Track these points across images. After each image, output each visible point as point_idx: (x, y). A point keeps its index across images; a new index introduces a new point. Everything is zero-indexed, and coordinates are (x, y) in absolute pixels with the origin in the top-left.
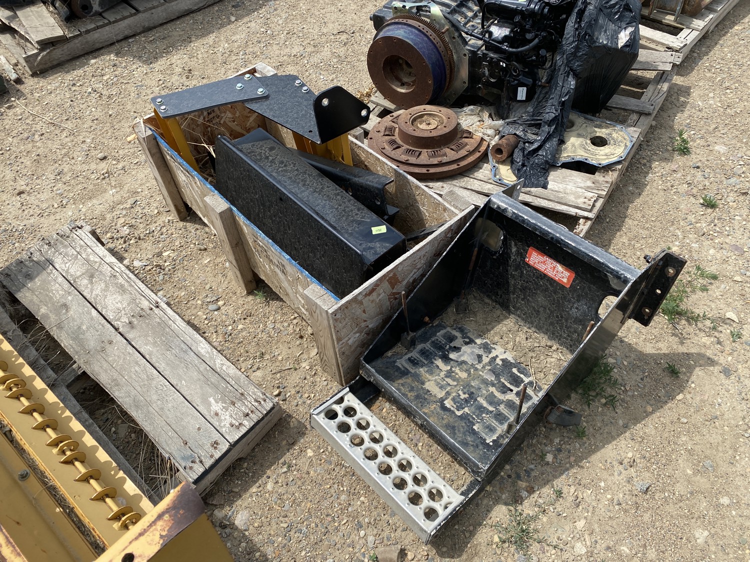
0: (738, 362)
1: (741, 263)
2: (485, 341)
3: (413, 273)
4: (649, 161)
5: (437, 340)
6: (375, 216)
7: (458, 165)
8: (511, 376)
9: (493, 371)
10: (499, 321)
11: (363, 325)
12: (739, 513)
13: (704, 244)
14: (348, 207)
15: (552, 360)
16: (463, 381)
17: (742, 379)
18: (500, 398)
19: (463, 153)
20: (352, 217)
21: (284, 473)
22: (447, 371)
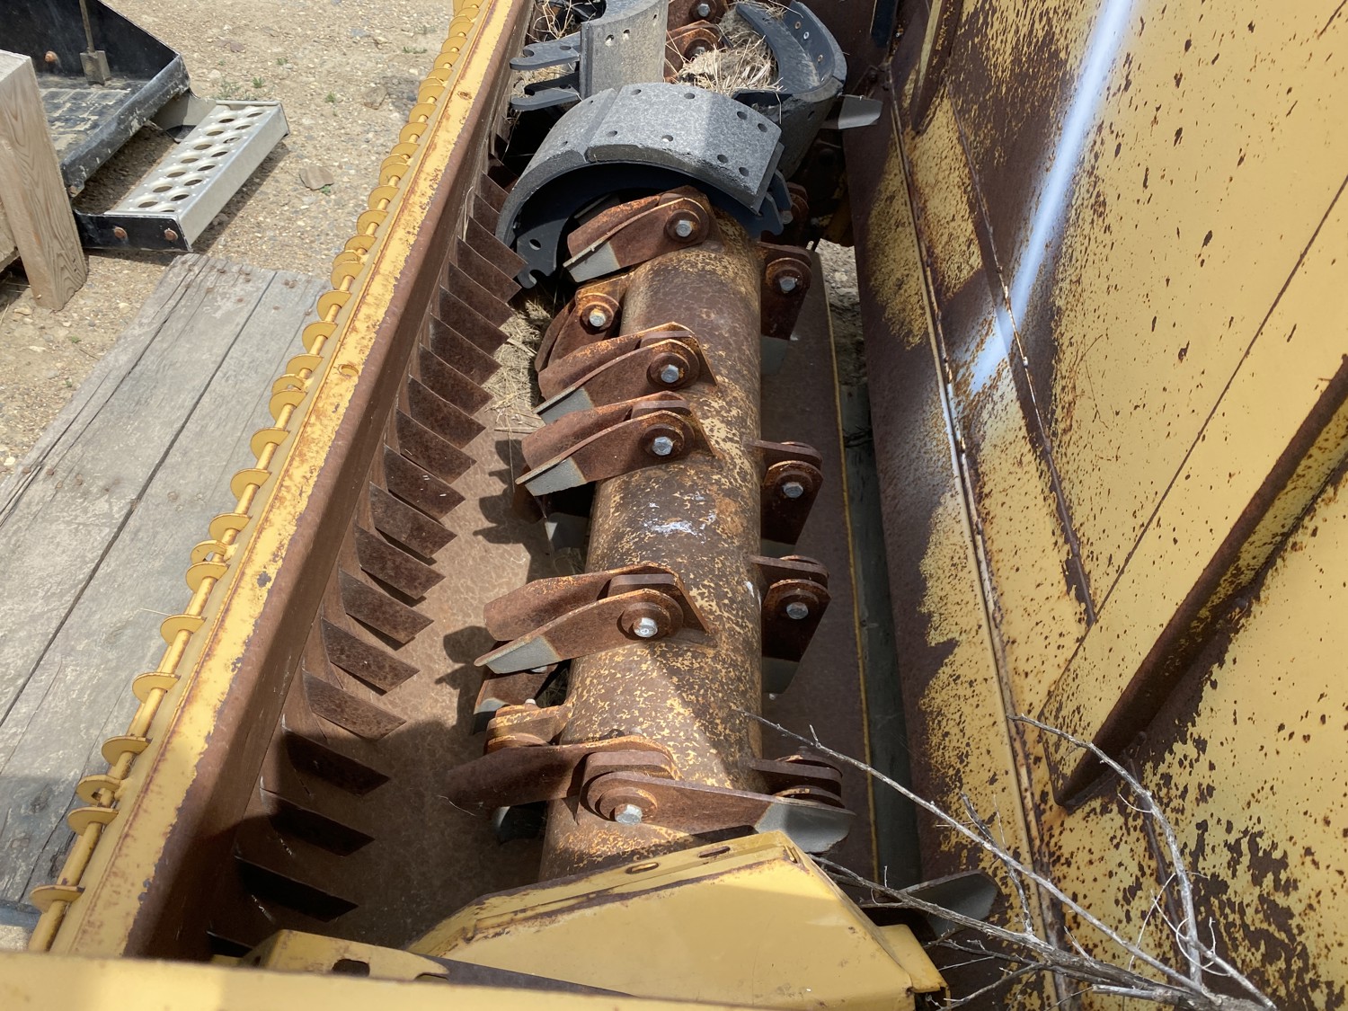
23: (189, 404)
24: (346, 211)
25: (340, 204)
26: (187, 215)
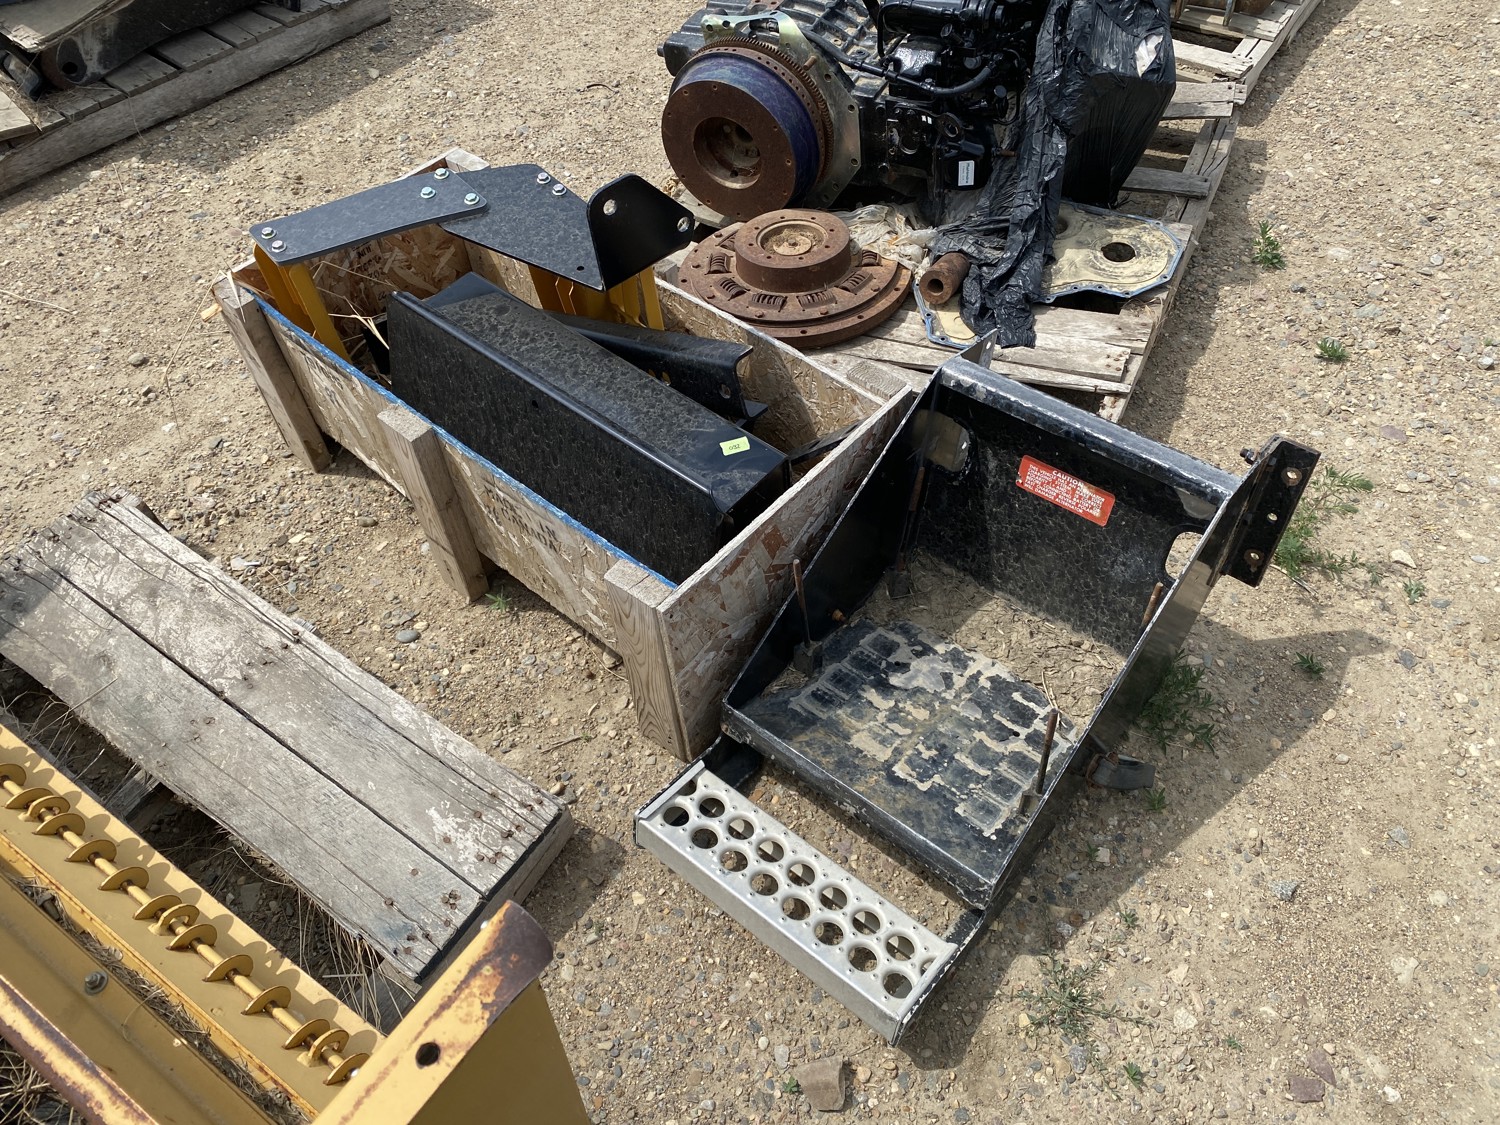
0: (1425, 640)
1: (1404, 457)
2: (952, 646)
3: (808, 524)
4: (1212, 286)
5: (862, 653)
6: (723, 422)
7: (860, 317)
8: (1011, 708)
9: (977, 702)
10: (973, 605)
11: (721, 633)
12: (1468, 918)
13: (1333, 429)
14: (668, 409)
15: (1086, 669)
16: (922, 724)
17: (1437, 669)
18: (997, 750)
19: (866, 293)
20: (679, 426)
21: (591, 943)
22: (890, 709)
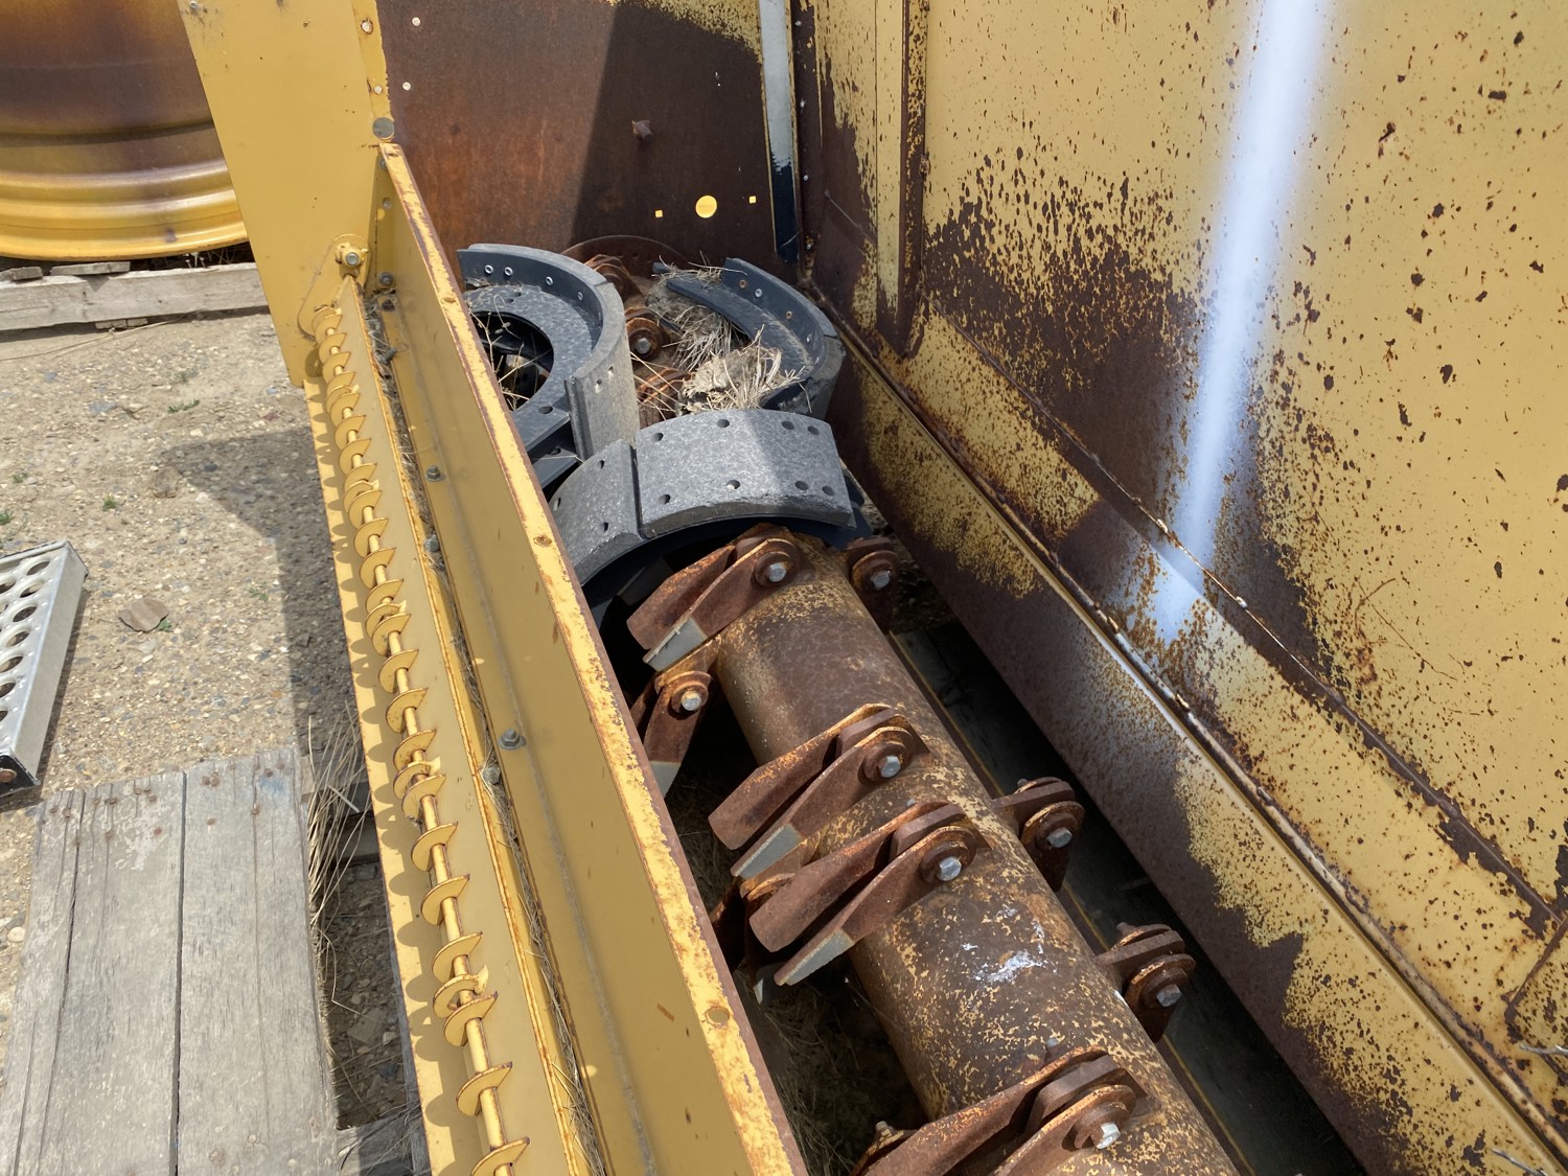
23: (169, 1011)
24: (203, 642)
25: (191, 637)
26: (20, 740)
